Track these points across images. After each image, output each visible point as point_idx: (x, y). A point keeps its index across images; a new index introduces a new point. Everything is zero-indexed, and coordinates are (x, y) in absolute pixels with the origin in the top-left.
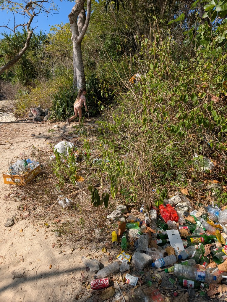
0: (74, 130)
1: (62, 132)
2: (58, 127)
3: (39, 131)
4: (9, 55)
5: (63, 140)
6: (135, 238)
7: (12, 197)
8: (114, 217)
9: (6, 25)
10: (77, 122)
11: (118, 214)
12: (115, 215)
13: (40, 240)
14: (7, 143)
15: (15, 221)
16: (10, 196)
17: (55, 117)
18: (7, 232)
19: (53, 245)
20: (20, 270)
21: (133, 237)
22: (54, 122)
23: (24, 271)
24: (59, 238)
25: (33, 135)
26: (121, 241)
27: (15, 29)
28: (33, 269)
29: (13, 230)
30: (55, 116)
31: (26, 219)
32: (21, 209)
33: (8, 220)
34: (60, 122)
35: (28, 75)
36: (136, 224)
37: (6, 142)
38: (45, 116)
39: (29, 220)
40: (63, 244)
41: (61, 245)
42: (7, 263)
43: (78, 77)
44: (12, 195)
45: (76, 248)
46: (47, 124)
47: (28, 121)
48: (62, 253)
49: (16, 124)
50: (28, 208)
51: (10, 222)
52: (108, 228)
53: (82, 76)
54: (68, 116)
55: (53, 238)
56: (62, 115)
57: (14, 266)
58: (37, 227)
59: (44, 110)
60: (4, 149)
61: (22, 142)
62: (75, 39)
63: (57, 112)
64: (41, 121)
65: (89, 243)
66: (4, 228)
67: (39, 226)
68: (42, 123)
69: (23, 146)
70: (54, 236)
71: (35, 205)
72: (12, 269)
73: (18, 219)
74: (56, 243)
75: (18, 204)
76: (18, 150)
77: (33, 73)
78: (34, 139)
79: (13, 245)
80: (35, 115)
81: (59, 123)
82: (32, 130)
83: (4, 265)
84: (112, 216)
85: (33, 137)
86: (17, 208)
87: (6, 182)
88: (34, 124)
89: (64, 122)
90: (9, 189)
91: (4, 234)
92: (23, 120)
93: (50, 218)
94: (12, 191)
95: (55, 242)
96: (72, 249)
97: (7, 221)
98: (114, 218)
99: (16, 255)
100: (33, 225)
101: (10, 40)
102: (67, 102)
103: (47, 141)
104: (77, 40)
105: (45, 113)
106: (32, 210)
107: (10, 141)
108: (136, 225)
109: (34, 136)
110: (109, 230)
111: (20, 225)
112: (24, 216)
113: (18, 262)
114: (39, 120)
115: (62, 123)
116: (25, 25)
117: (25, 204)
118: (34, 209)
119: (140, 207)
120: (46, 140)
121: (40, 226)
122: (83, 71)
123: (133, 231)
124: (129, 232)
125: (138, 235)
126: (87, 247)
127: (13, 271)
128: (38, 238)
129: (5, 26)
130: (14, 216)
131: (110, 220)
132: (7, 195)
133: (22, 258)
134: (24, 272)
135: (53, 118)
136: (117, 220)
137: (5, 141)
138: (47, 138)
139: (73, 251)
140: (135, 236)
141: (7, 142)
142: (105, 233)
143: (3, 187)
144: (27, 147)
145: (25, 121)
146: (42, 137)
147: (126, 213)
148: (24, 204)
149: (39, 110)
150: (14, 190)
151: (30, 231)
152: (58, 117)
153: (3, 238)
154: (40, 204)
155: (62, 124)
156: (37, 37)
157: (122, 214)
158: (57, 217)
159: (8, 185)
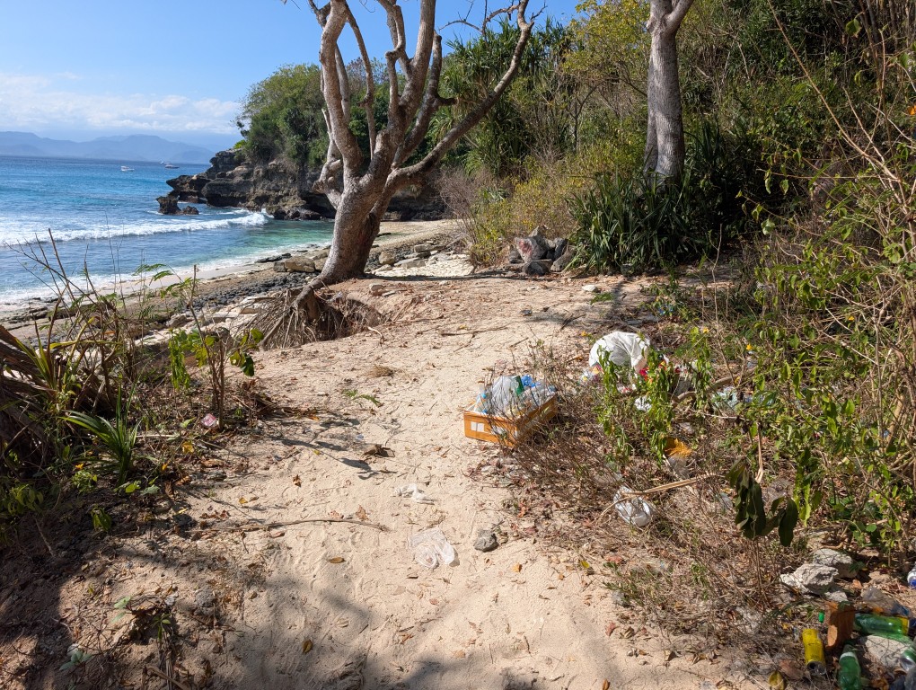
0: (643, 299)
1: (608, 307)
2: (597, 291)
3: (542, 301)
4: (463, 97)
5: (612, 328)
6: (892, 669)
7: (487, 474)
8: (806, 583)
9: (463, 18)
10: (651, 276)
11: (820, 577)
12: (810, 578)
13: (570, 604)
14: (462, 331)
15: (500, 540)
16: (483, 469)
17: (585, 262)
18: (481, 563)
19: (608, 625)
20: (523, 671)
21: (884, 664)
22: (581, 278)
23: (535, 676)
24: (626, 612)
25: (527, 313)
26: (839, 667)
27: (485, 22)
28: (556, 679)
29: (496, 561)
30: (587, 260)
31: (528, 540)
32: (513, 508)
33: (482, 532)
34: (600, 276)
35: (509, 145)
36: (895, 621)
37: (459, 329)
38: (554, 260)
39: (534, 543)
40: (639, 630)
41: (631, 632)
42: (486, 644)
43: (660, 139)
44: (487, 468)
45: (679, 653)
46: (563, 282)
47: (510, 274)
48: (637, 656)
49: (478, 281)
50: (530, 510)
51: (486, 538)
52: (786, 616)
53: (673, 136)
54: (625, 259)
55: (605, 608)
56: (607, 254)
57: (506, 656)
58: (558, 567)
59: (551, 243)
60: (458, 347)
61: (500, 329)
62: (661, 25)
63: (593, 247)
64: (543, 275)
65: (721, 646)
66: (473, 551)
67: (563, 566)
68: (549, 281)
69: (502, 342)
70: (609, 601)
71: (548, 505)
72: (502, 664)
73: (506, 534)
74: (617, 624)
75: (502, 494)
76: (490, 351)
77: (520, 138)
78: (531, 323)
79: (499, 603)
80: (526, 257)
81: (596, 280)
82: (522, 297)
83: (479, 648)
84: (801, 580)
85: (529, 318)
86: (501, 506)
87: (469, 434)
88: (526, 282)
89: (612, 275)
90: (478, 452)
91: (472, 568)
92: (495, 272)
93: (593, 548)
94: (486, 459)
95: (614, 619)
96: (668, 653)
97: (480, 536)
98: (806, 586)
99: (508, 632)
100: (546, 558)
101: (468, 56)
102: (626, 215)
103: (566, 329)
104: (666, 25)
105: (553, 250)
106: (543, 517)
107: (469, 325)
108: (894, 626)
109: (530, 314)
110: (789, 621)
111: (513, 551)
112: (520, 530)
113: (516, 651)
114: (540, 269)
115: (605, 280)
116: (513, 9)
117: (522, 499)
118: (547, 517)
119: (905, 569)
120: (563, 328)
121: (568, 565)
122: (677, 121)
123: (885, 644)
124: (868, 643)
125: (904, 660)
126: (715, 657)
127: (507, 669)
128: (564, 596)
129: (462, 22)
130: (494, 525)
131: (792, 591)
132: (475, 467)
133: (523, 641)
134: (535, 680)
135: (580, 264)
136: (818, 596)
137: (458, 325)
138: (567, 322)
139: (670, 659)
140: (892, 661)
141: (463, 328)
142: (776, 629)
143: (463, 444)
144: (513, 343)
145: (500, 273)
146: (551, 318)
147: (850, 580)
148: (519, 497)
149: (539, 243)
150: (491, 455)
151: (539, 573)
152: (593, 261)
153: (473, 578)
154: (560, 503)
155: (607, 282)
156: (537, 37)
157: (836, 580)
158: (613, 550)
159: (475, 442)
